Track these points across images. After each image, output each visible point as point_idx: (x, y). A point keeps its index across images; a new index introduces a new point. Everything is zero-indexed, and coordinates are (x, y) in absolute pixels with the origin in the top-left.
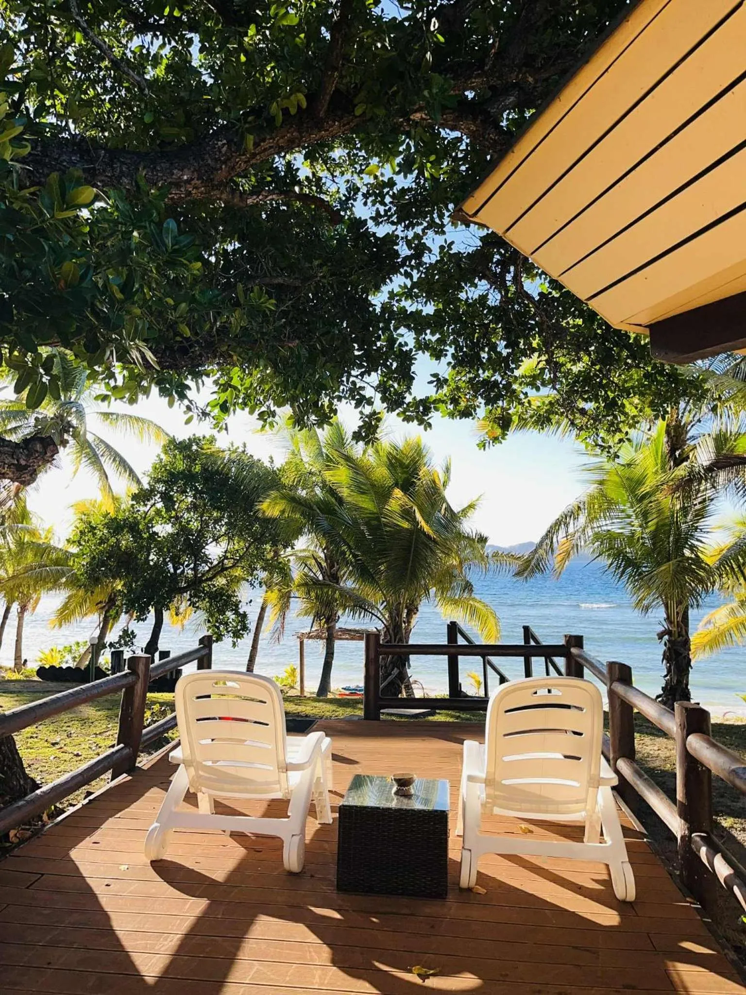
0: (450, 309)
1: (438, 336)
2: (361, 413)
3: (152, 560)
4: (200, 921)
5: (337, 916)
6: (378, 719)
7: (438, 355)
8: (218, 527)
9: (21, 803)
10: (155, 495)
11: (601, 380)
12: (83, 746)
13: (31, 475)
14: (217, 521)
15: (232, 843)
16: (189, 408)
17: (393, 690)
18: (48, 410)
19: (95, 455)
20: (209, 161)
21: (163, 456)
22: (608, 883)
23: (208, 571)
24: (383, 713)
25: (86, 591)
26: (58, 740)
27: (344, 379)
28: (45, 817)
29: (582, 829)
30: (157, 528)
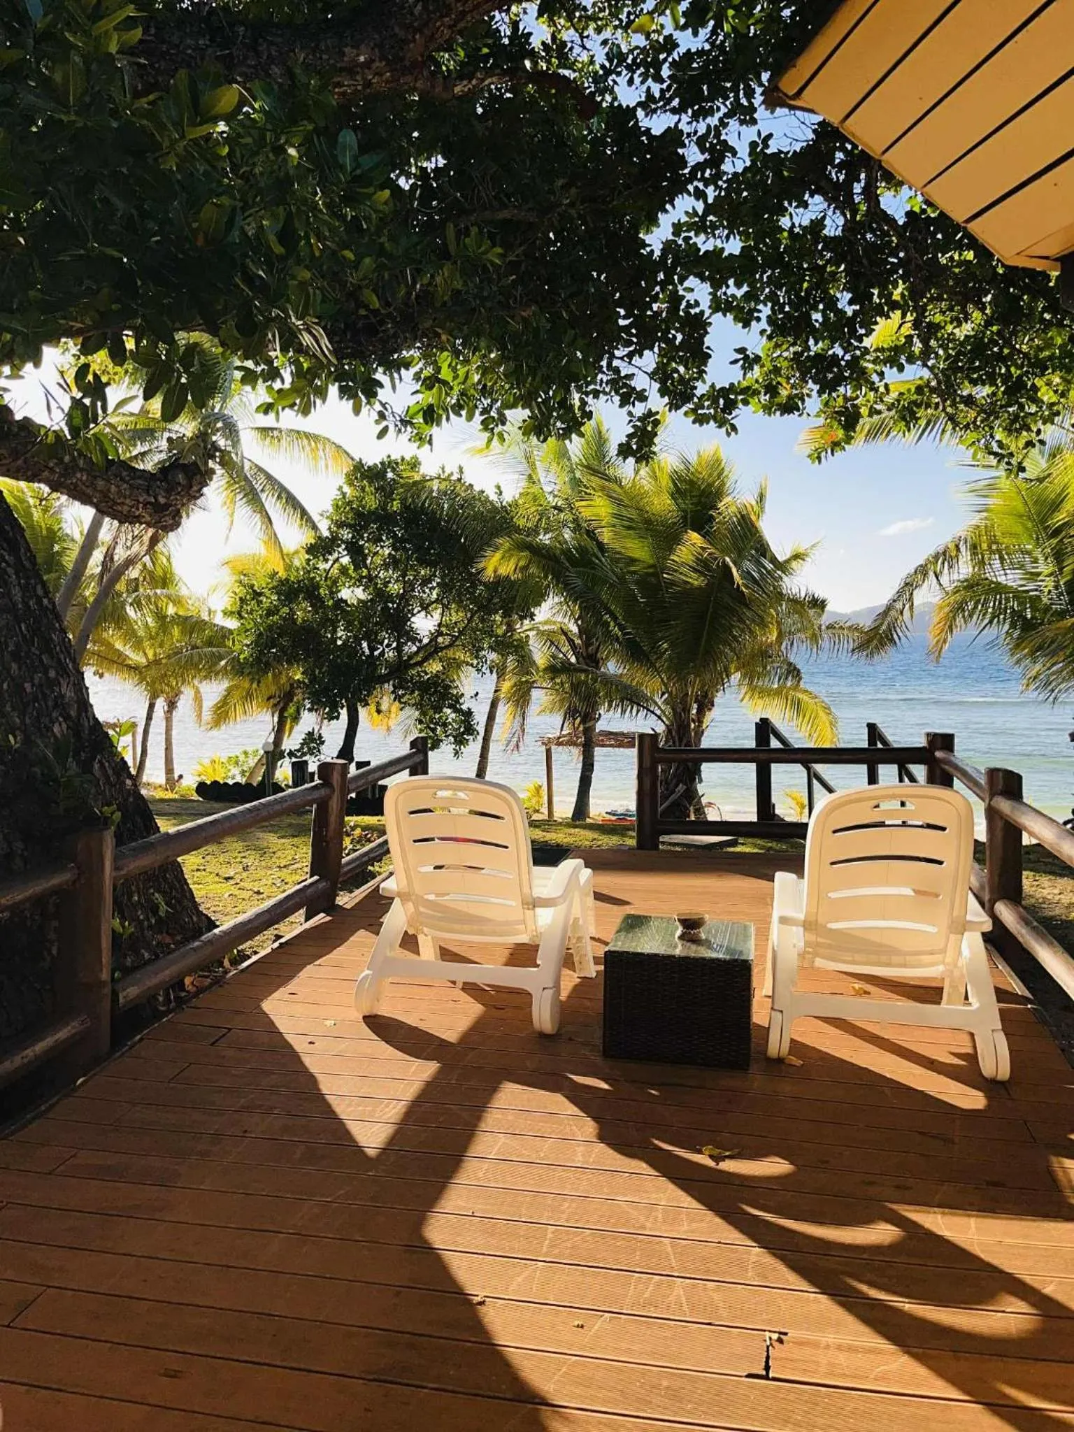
0: (765, 244)
1: (745, 288)
2: (630, 414)
3: (340, 638)
4: (430, 1086)
5: (606, 1086)
6: (657, 848)
7: (746, 319)
8: (427, 590)
9: (197, 944)
10: (339, 546)
11: (1001, 349)
12: (264, 881)
13: (174, 518)
14: (426, 582)
15: (465, 997)
16: (382, 416)
17: (677, 814)
18: (185, 427)
19: (253, 489)
20: (397, 30)
21: (346, 489)
22: (972, 1058)
23: (417, 653)
24: (663, 843)
25: (252, 681)
26: (232, 874)
27: (604, 363)
28: (226, 963)
29: (940, 990)
30: (345, 594)
